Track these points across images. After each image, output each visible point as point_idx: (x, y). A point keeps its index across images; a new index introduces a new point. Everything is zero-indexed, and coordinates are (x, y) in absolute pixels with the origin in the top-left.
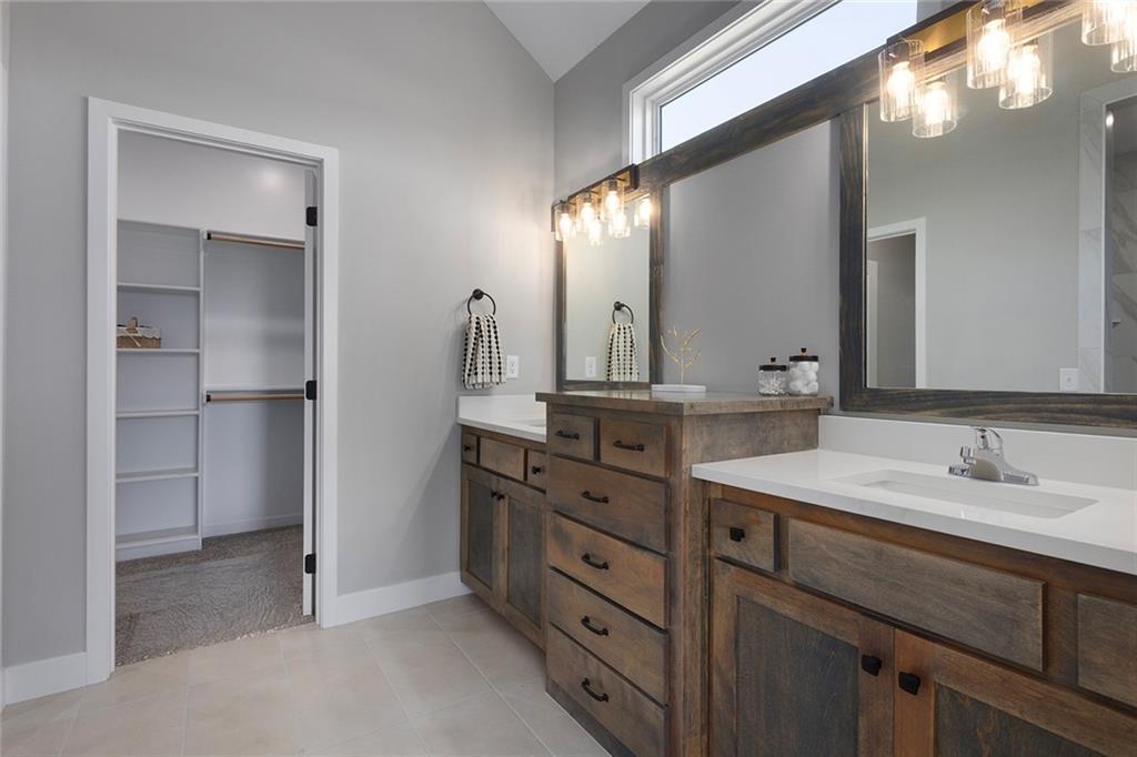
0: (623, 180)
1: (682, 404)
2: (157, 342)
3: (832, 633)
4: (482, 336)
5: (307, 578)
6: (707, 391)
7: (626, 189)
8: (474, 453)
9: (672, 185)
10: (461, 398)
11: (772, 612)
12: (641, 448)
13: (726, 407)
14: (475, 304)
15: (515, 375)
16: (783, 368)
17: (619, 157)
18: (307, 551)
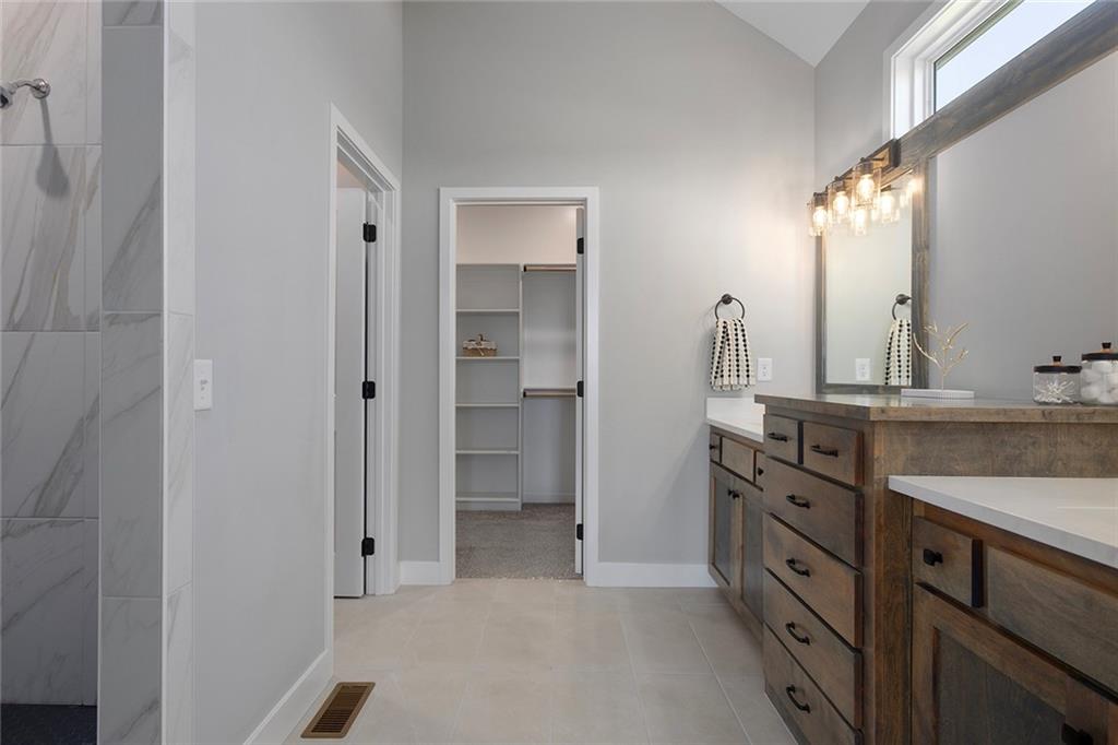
0: (882, 160)
1: (869, 408)
2: (494, 352)
3: (1035, 691)
4: (728, 340)
5: (578, 542)
6: (975, 398)
7: (884, 169)
8: (717, 452)
9: (939, 156)
10: (708, 399)
11: (970, 654)
12: (834, 453)
13: (936, 414)
14: (723, 309)
15: (769, 378)
16: (1075, 370)
17: (879, 134)
18: (578, 521)
